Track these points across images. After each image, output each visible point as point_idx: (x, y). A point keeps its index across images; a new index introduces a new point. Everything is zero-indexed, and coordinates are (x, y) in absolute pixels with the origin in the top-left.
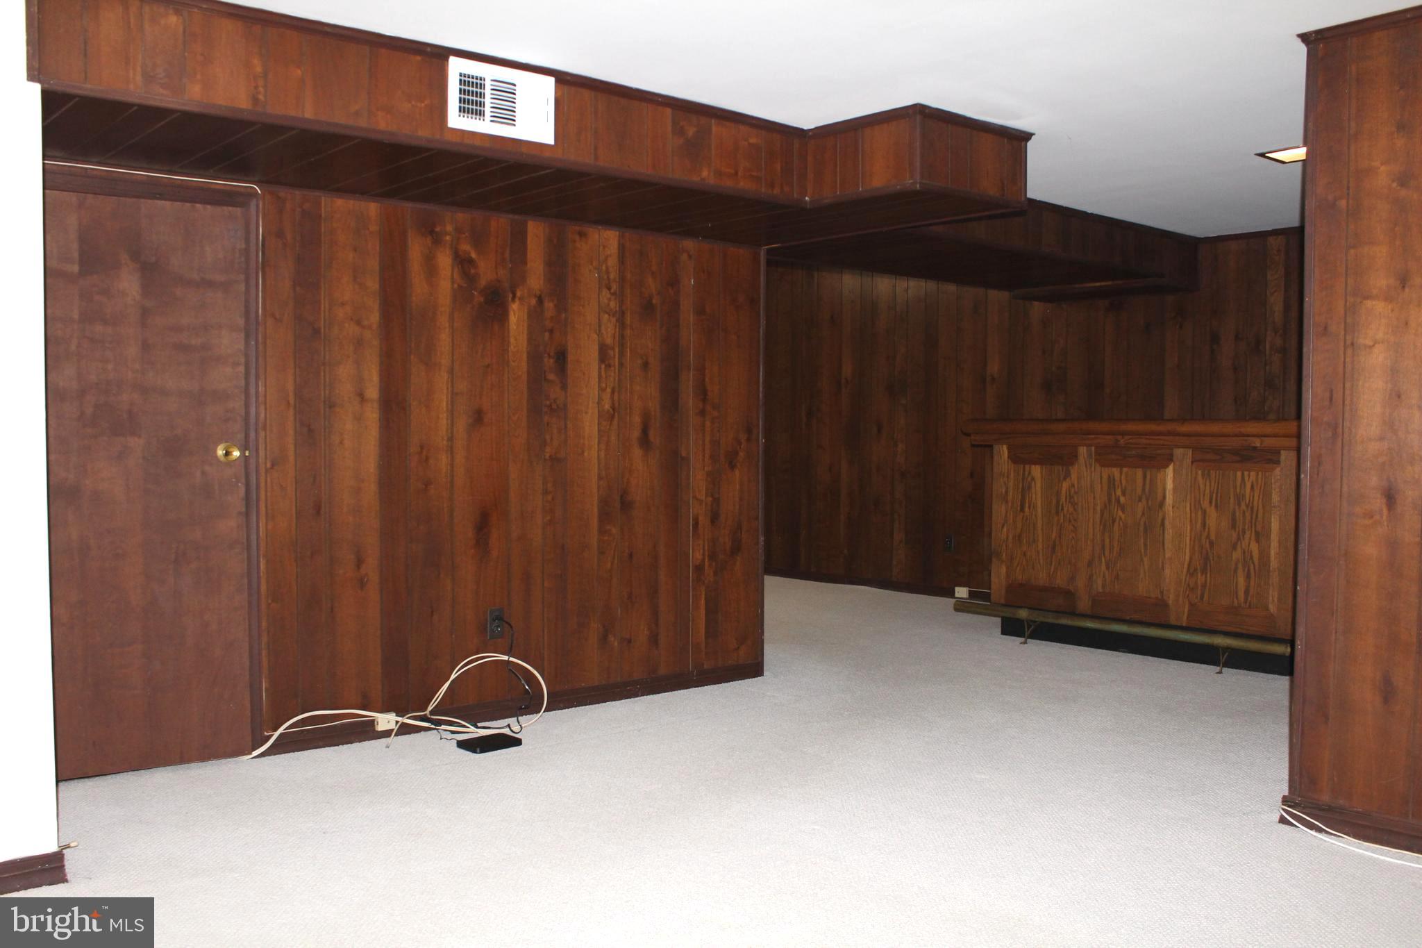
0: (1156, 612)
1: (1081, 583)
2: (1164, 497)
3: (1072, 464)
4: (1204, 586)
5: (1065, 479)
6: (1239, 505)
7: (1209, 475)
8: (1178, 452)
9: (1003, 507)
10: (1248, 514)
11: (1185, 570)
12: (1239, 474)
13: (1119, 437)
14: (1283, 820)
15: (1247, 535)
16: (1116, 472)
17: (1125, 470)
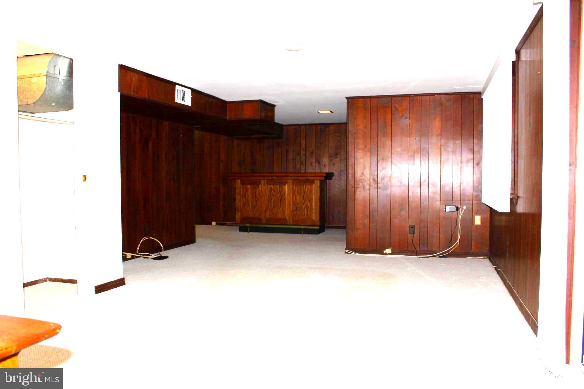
0: (284, 221)
1: (263, 216)
2: (285, 192)
3: (260, 185)
4: (296, 214)
5: (257, 188)
6: (305, 194)
7: (297, 186)
8: (289, 181)
9: (239, 197)
10: (307, 196)
11: (291, 210)
12: (304, 186)
13: (273, 177)
15: (307, 201)
16: (272, 186)
17: (274, 186)
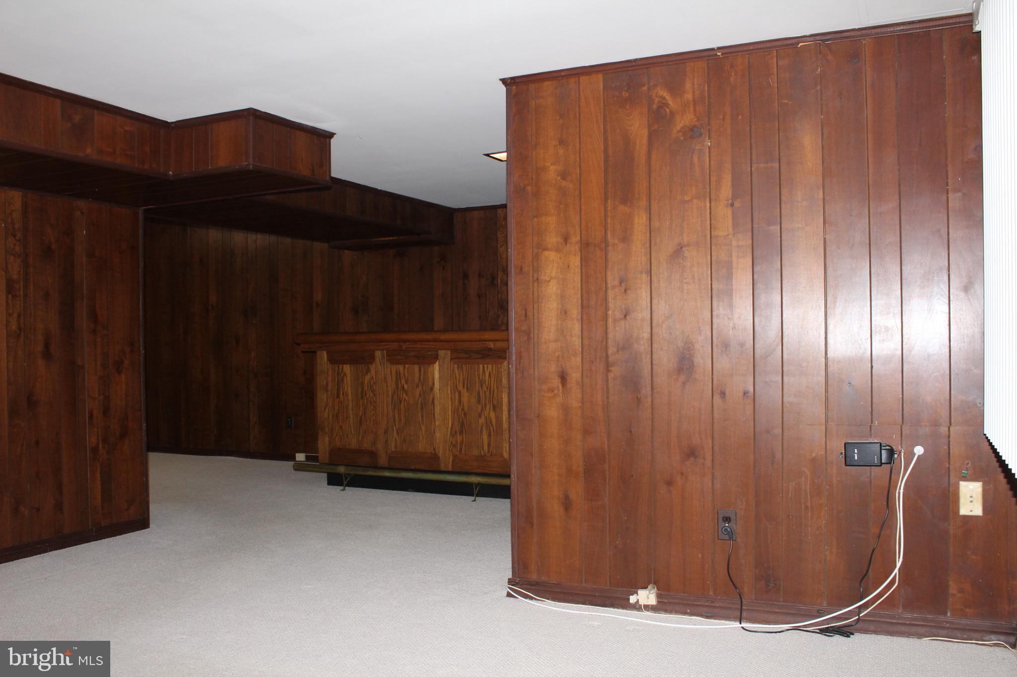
0: (432, 462)
1: (380, 446)
2: (434, 384)
3: (371, 363)
4: (462, 443)
5: (367, 373)
6: (482, 387)
7: (462, 368)
8: (441, 353)
9: (325, 396)
10: (488, 394)
11: (449, 433)
12: (481, 366)
13: (402, 344)
14: (509, 595)
15: (488, 408)
16: (401, 367)
17: (407, 366)
